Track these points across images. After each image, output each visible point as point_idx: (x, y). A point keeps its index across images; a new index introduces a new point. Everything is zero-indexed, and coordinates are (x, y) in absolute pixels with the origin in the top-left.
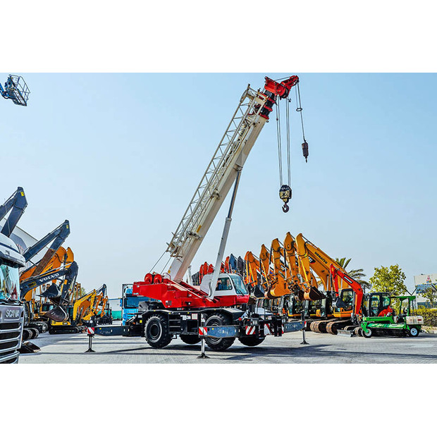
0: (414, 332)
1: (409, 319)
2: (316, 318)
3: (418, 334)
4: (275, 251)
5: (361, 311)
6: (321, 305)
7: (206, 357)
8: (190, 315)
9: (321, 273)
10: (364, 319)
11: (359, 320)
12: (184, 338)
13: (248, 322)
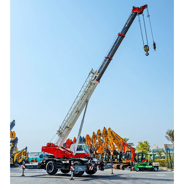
0: (156, 169)
1: (154, 164)
2: (115, 163)
3: (157, 170)
4: (98, 135)
5: (134, 160)
6: (117, 157)
7: (73, 179)
8: (66, 161)
9: (117, 144)
10: (136, 163)
11: (134, 164)
12: (62, 171)
13: (90, 165)
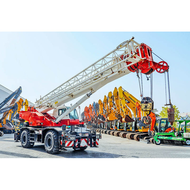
0: (188, 142)
1: (185, 135)
2: (130, 131)
4: (109, 98)
5: (154, 129)
6: (132, 125)
8: (39, 131)
10: (156, 133)
11: (152, 134)
13: (67, 138)
